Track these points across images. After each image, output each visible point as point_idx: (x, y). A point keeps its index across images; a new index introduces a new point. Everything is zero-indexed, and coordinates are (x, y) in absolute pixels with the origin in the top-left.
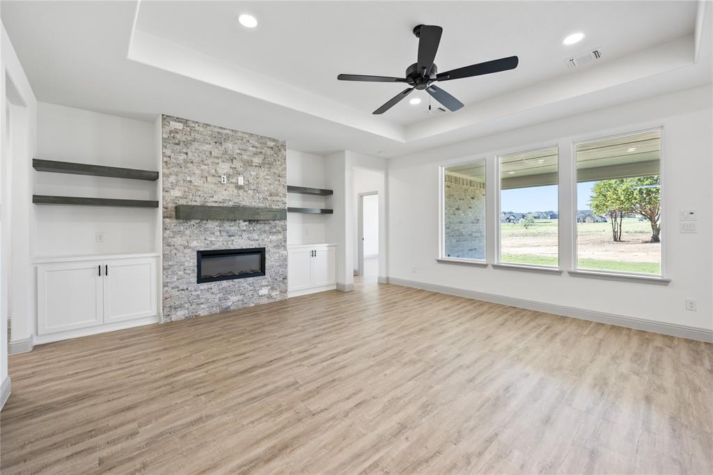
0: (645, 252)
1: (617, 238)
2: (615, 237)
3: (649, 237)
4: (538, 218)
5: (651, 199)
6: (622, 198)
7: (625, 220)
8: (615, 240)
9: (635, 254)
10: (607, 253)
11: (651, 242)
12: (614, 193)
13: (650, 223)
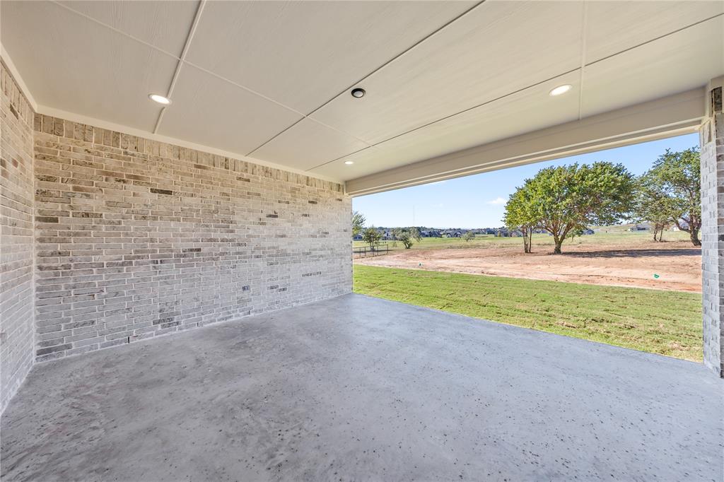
0: (547, 264)
1: (528, 251)
2: (526, 249)
3: (552, 249)
4: (479, 233)
5: (552, 215)
6: (529, 214)
7: (533, 235)
8: (526, 252)
9: (539, 266)
10: (515, 265)
11: (554, 254)
12: (522, 210)
13: (552, 237)
